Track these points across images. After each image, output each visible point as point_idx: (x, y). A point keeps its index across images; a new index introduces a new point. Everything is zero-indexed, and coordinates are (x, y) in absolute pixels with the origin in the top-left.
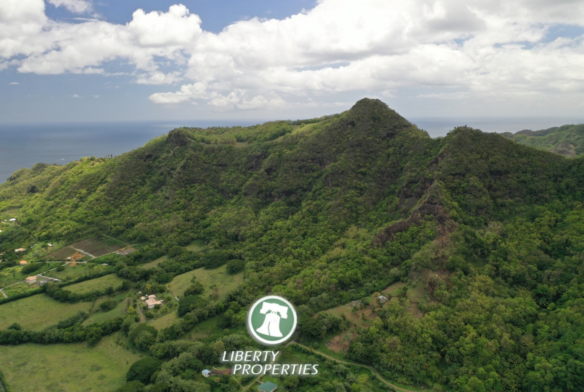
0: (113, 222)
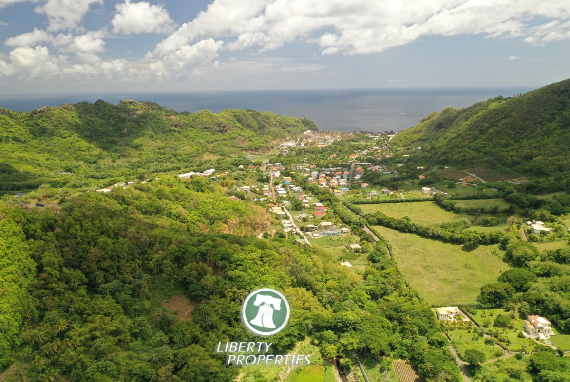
0: (510, 154)
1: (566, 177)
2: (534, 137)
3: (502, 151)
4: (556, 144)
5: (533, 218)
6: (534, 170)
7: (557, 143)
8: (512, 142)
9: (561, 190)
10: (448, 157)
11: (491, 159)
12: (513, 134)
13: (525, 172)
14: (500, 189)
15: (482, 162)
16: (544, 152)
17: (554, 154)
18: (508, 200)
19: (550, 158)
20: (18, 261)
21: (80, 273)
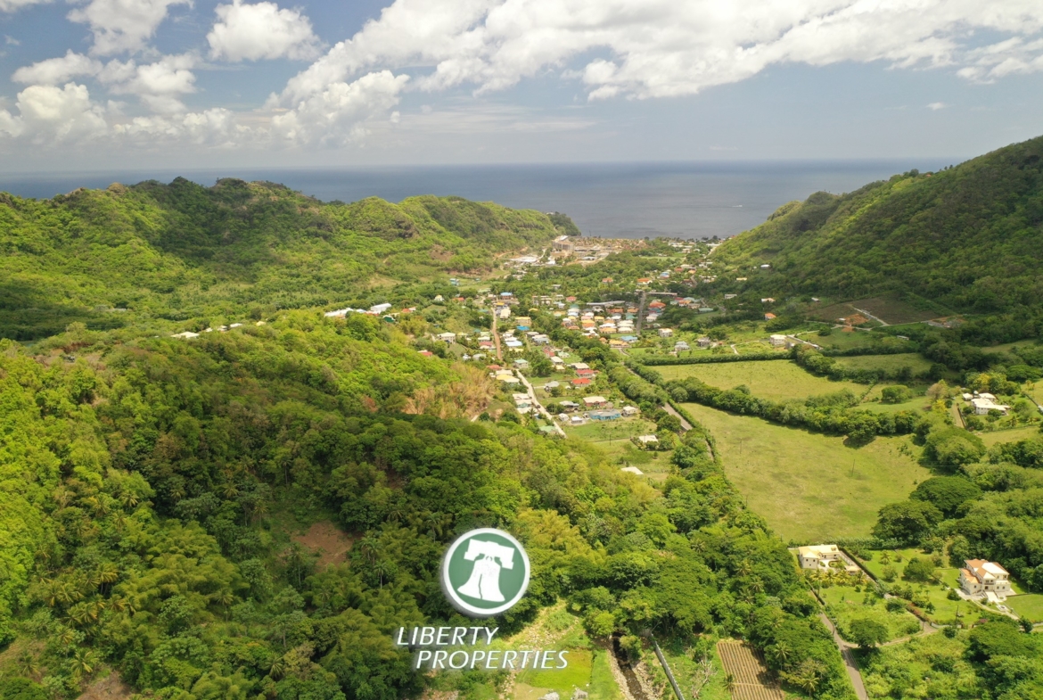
0: (932, 274)
1: (1036, 315)
2: (976, 243)
3: (918, 269)
4: (1016, 254)
5: (975, 389)
6: (977, 302)
7: (1019, 252)
8: (937, 253)
9: (1025, 337)
10: (818, 281)
11: (897, 282)
12: (938, 238)
13: (960, 306)
14: (913, 337)
15: (880, 288)
16: (995, 268)
17: (1013, 273)
18: (929, 357)
19: (1006, 280)
20: (26, 455)
21: (140, 477)
